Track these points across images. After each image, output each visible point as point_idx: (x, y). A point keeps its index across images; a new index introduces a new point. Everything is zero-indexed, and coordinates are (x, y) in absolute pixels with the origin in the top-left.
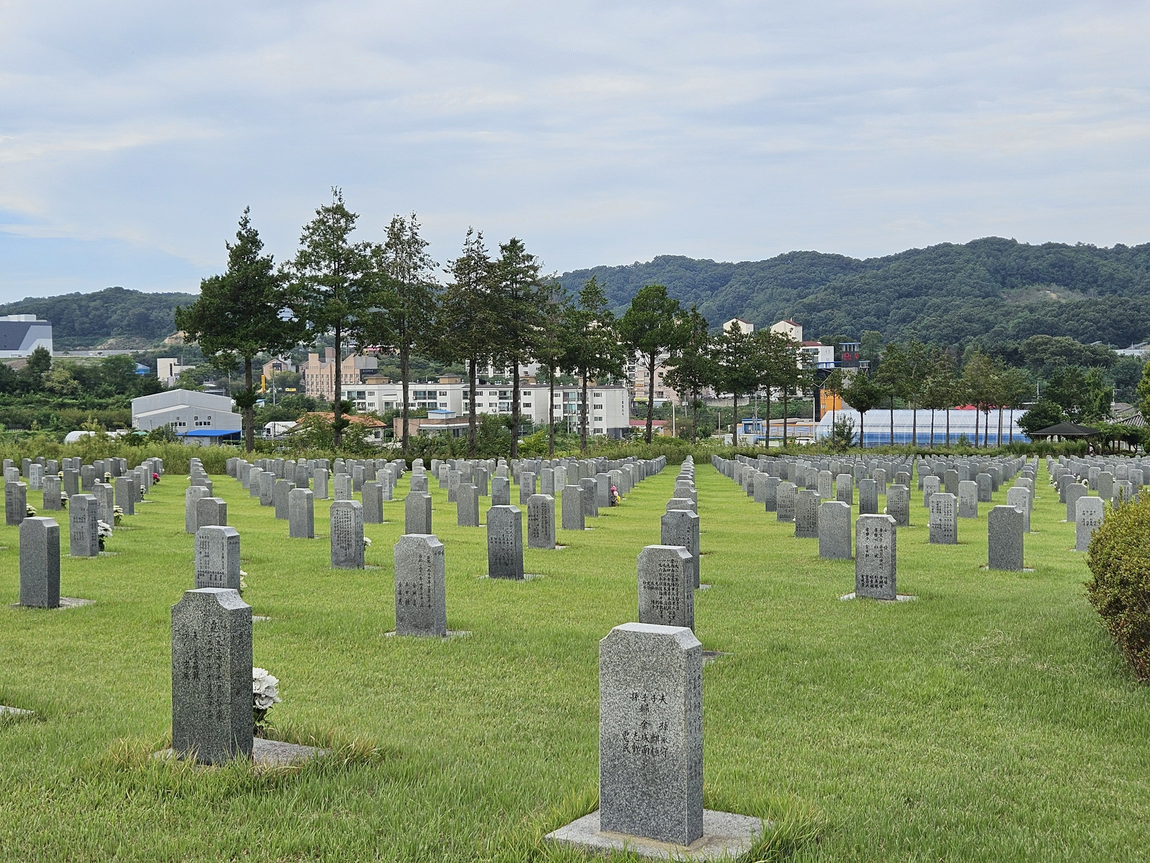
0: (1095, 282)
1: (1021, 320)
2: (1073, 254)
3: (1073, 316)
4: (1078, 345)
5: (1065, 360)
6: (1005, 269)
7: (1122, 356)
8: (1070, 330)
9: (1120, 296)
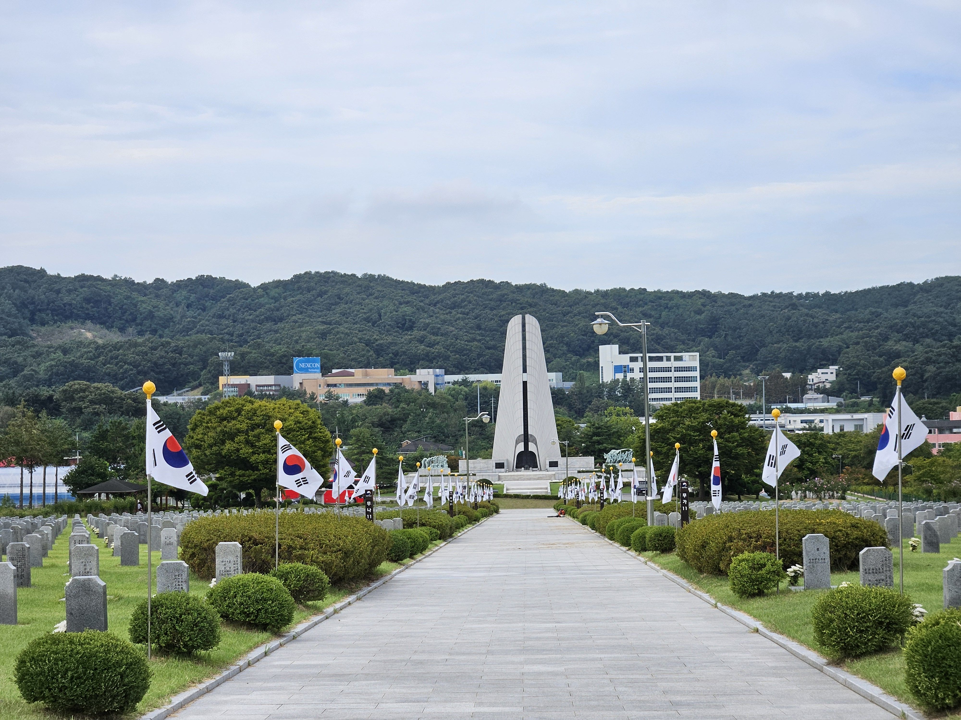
0: (134, 320)
1: (53, 363)
2: (108, 288)
3: (112, 358)
4: (119, 392)
5: (105, 409)
6: (33, 303)
7: (165, 404)
8: (109, 374)
9: (161, 336)
